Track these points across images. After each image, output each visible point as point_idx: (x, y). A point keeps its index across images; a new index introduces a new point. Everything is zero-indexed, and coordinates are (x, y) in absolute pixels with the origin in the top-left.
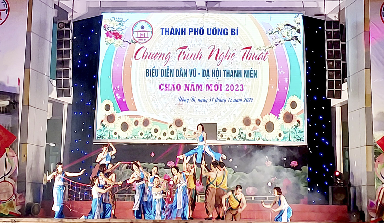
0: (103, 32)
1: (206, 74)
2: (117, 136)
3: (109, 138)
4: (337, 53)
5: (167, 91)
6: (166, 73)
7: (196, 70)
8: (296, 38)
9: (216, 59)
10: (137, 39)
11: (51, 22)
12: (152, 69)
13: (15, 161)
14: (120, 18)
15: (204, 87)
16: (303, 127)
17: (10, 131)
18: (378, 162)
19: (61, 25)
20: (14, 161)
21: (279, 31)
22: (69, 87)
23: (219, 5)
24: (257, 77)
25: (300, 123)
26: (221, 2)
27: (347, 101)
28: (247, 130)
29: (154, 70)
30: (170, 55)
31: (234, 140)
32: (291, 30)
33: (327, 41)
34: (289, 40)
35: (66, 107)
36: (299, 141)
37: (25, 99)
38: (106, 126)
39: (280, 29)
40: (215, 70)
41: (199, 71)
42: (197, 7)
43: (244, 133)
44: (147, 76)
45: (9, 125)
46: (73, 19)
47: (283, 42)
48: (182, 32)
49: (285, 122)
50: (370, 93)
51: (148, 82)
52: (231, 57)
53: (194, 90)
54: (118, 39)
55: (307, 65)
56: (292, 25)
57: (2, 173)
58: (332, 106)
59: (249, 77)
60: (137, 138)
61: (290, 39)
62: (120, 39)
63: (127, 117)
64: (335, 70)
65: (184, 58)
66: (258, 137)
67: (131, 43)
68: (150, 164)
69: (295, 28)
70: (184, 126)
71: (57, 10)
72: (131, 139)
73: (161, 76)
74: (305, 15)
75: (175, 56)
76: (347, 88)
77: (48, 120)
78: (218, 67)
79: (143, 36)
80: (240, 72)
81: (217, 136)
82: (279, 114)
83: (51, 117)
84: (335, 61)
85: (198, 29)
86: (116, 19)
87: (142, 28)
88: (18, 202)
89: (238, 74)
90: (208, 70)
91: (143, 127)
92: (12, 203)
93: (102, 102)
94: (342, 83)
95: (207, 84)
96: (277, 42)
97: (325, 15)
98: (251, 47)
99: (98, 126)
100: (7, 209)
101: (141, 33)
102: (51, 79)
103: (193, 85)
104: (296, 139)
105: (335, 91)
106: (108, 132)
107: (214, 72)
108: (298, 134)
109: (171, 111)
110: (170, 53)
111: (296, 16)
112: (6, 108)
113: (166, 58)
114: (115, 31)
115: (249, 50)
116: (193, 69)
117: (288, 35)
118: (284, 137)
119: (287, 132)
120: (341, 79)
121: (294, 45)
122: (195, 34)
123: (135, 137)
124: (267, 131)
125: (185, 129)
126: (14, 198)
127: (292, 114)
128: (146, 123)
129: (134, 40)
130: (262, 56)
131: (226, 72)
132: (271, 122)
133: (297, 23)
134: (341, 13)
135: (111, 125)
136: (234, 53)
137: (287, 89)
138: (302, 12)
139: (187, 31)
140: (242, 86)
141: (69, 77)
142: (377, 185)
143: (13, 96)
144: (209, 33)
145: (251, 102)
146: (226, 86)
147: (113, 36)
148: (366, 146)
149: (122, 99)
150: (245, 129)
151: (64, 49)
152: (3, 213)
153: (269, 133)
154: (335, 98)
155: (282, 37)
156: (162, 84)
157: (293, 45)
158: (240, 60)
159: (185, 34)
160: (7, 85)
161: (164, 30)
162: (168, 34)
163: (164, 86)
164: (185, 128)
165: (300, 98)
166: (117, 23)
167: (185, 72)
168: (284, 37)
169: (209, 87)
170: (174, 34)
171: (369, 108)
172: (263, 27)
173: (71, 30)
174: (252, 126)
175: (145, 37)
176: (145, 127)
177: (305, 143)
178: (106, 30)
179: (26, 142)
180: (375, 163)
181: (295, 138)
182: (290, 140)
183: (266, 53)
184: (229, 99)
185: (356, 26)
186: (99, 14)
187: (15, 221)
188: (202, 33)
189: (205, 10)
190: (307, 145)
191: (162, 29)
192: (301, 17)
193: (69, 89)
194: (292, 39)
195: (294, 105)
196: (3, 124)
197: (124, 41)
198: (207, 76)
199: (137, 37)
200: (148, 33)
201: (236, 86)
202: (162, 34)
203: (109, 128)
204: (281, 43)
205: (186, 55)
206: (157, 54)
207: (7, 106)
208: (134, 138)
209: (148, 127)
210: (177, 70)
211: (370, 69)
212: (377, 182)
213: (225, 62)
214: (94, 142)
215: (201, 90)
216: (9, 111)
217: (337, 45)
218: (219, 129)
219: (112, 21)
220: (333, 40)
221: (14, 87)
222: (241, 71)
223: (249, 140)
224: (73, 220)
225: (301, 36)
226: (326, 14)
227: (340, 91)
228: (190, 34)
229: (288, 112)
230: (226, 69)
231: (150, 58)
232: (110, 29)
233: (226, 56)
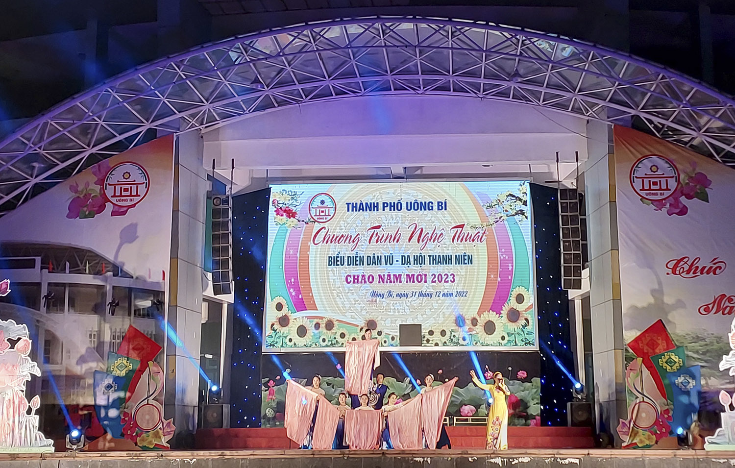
0: (272, 209)
1: (405, 260)
2: (292, 343)
3: (282, 346)
4: (575, 232)
5: (356, 285)
6: (355, 261)
7: (392, 256)
8: (522, 212)
9: (419, 242)
10: (315, 218)
11: (204, 198)
12: (335, 256)
13: (161, 378)
14: (293, 191)
15: (404, 278)
16: (533, 326)
17: (153, 339)
18: (630, 370)
19: (216, 202)
20: (159, 379)
21: (500, 203)
22: (229, 281)
23: (422, 171)
24: (472, 264)
25: (528, 322)
26: (423, 168)
27: (589, 292)
28: (461, 333)
29: (339, 257)
30: (359, 238)
31: (444, 345)
32: (515, 202)
33: (562, 216)
34: (513, 215)
35: (225, 307)
36: (528, 345)
37: (172, 298)
38: (277, 331)
39: (501, 201)
40: (417, 256)
41: (397, 257)
42: (393, 175)
43: (457, 336)
44: (329, 265)
45: (152, 332)
46: (233, 193)
47: (505, 217)
48: (373, 207)
49: (509, 320)
50: (618, 282)
51: (331, 274)
52: (438, 239)
53: (391, 282)
54: (292, 218)
55: (537, 247)
56: (516, 196)
57: (145, 394)
58: (569, 299)
59: (462, 264)
60: (318, 345)
61: (514, 213)
62: (294, 217)
63: (305, 319)
64: (573, 252)
65: (377, 242)
66: (475, 341)
67: (308, 223)
68: (336, 379)
69: (520, 200)
70: (379, 329)
71: (211, 183)
72: (311, 347)
73: (348, 265)
74: (532, 182)
75: (365, 238)
76: (589, 275)
77: (202, 324)
78: (421, 252)
79: (323, 214)
80: (450, 258)
81: (422, 341)
82: (502, 312)
83: (207, 321)
84: (572, 241)
85: (394, 203)
86: (289, 192)
87: (321, 204)
88: (165, 431)
89: (447, 260)
90: (408, 256)
91: (325, 331)
92: (158, 432)
93: (272, 300)
94: (583, 270)
95: (408, 273)
96: (497, 218)
97: (559, 182)
98: (464, 225)
99: (268, 331)
100: (151, 441)
101: (321, 209)
102: (205, 272)
103: (389, 276)
104: (524, 343)
105: (573, 279)
106: (281, 338)
107: (416, 258)
108: (527, 337)
109: (362, 310)
110: (358, 234)
111: (521, 184)
112: (148, 311)
113: (353, 242)
114: (287, 207)
115: (461, 229)
116: (389, 255)
117: (511, 209)
118: (508, 341)
119: (513, 334)
120: (580, 264)
121: (520, 221)
122: (390, 210)
123: (316, 345)
124: (487, 334)
125: (380, 333)
126: (161, 426)
127: (518, 311)
128: (330, 325)
129: (312, 219)
130: (479, 236)
131: (431, 258)
132: (491, 321)
133: (523, 193)
134: (580, 178)
135: (285, 330)
136: (442, 234)
137: (512, 277)
138: (529, 178)
139: (381, 206)
140: (452, 276)
141: (228, 269)
142: (629, 400)
143: (157, 295)
144: (409, 208)
145: (465, 296)
146: (432, 276)
147: (285, 214)
148: (615, 349)
149: (297, 295)
150: (458, 331)
151: (221, 232)
152: (147, 446)
153: (489, 336)
154: (573, 289)
155: (503, 211)
156: (348, 276)
157: (518, 222)
158: (450, 242)
159: (378, 210)
160: (149, 280)
161: (350, 206)
162: (356, 211)
163: (352, 277)
164: (380, 331)
165: (528, 290)
166: (290, 198)
167: (380, 259)
168: (506, 211)
169: (410, 278)
170: (363, 211)
171: (617, 301)
172: (478, 199)
173: (231, 208)
174: (466, 328)
175: (327, 214)
176: (328, 331)
177: (536, 348)
178: (275, 207)
179: (174, 354)
180: (626, 371)
181: (522, 341)
182: (516, 345)
183: (483, 232)
184: (437, 292)
185: (598, 195)
186: (265, 186)
187: (162, 455)
188: (399, 209)
189: (403, 178)
190: (538, 349)
191: (348, 204)
192: (528, 184)
193: (229, 284)
194: (516, 214)
195: (520, 299)
196: (144, 332)
197: (299, 221)
198: (407, 264)
199: (316, 215)
200: (330, 209)
201: (445, 275)
202: (348, 210)
203: (282, 332)
204: (502, 218)
205: (379, 236)
206: (342, 236)
207: (150, 307)
208: (314, 345)
209: (332, 331)
210: (368, 257)
211: (618, 250)
212: (630, 396)
213: (431, 245)
214: (263, 351)
215: (400, 282)
216: (152, 314)
217: (574, 219)
218: (425, 331)
219: (282, 194)
220: (569, 214)
221: (158, 283)
222: (451, 256)
223: (463, 345)
224: (237, 453)
225: (528, 210)
226: (560, 180)
227: (580, 280)
228: (384, 210)
229: (513, 308)
230: (432, 254)
231: (334, 242)
232: (281, 205)
233: (431, 237)
